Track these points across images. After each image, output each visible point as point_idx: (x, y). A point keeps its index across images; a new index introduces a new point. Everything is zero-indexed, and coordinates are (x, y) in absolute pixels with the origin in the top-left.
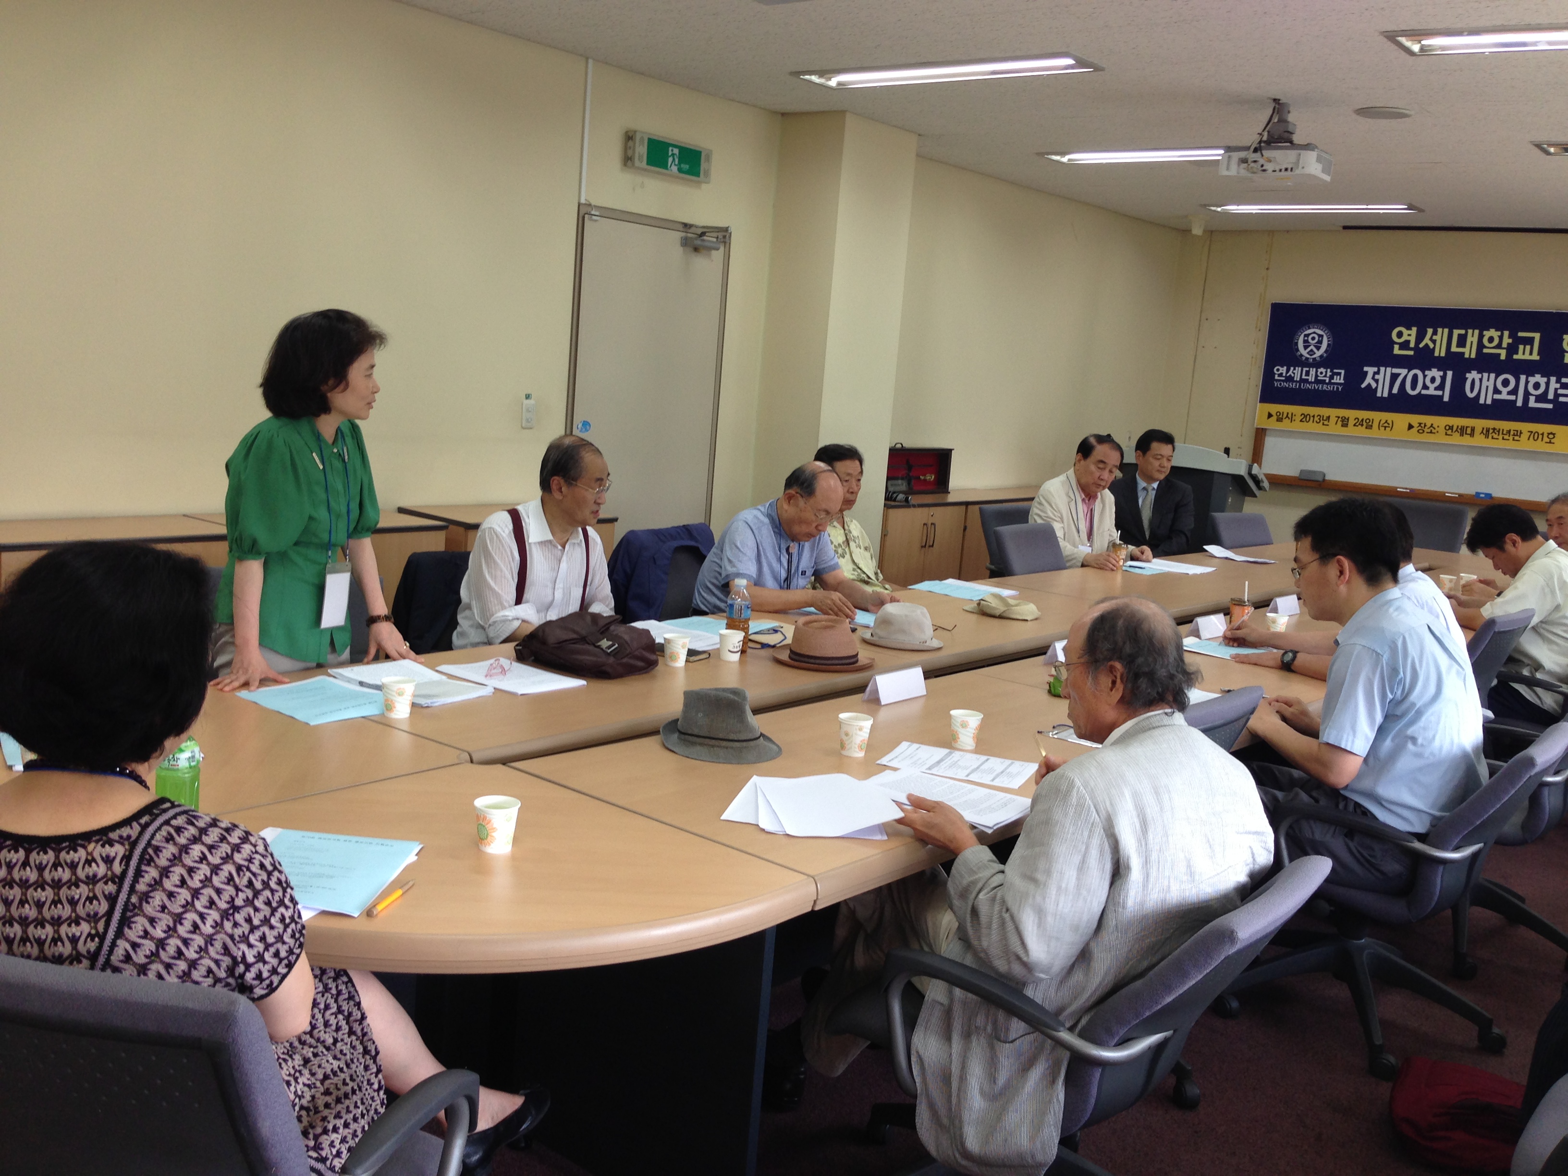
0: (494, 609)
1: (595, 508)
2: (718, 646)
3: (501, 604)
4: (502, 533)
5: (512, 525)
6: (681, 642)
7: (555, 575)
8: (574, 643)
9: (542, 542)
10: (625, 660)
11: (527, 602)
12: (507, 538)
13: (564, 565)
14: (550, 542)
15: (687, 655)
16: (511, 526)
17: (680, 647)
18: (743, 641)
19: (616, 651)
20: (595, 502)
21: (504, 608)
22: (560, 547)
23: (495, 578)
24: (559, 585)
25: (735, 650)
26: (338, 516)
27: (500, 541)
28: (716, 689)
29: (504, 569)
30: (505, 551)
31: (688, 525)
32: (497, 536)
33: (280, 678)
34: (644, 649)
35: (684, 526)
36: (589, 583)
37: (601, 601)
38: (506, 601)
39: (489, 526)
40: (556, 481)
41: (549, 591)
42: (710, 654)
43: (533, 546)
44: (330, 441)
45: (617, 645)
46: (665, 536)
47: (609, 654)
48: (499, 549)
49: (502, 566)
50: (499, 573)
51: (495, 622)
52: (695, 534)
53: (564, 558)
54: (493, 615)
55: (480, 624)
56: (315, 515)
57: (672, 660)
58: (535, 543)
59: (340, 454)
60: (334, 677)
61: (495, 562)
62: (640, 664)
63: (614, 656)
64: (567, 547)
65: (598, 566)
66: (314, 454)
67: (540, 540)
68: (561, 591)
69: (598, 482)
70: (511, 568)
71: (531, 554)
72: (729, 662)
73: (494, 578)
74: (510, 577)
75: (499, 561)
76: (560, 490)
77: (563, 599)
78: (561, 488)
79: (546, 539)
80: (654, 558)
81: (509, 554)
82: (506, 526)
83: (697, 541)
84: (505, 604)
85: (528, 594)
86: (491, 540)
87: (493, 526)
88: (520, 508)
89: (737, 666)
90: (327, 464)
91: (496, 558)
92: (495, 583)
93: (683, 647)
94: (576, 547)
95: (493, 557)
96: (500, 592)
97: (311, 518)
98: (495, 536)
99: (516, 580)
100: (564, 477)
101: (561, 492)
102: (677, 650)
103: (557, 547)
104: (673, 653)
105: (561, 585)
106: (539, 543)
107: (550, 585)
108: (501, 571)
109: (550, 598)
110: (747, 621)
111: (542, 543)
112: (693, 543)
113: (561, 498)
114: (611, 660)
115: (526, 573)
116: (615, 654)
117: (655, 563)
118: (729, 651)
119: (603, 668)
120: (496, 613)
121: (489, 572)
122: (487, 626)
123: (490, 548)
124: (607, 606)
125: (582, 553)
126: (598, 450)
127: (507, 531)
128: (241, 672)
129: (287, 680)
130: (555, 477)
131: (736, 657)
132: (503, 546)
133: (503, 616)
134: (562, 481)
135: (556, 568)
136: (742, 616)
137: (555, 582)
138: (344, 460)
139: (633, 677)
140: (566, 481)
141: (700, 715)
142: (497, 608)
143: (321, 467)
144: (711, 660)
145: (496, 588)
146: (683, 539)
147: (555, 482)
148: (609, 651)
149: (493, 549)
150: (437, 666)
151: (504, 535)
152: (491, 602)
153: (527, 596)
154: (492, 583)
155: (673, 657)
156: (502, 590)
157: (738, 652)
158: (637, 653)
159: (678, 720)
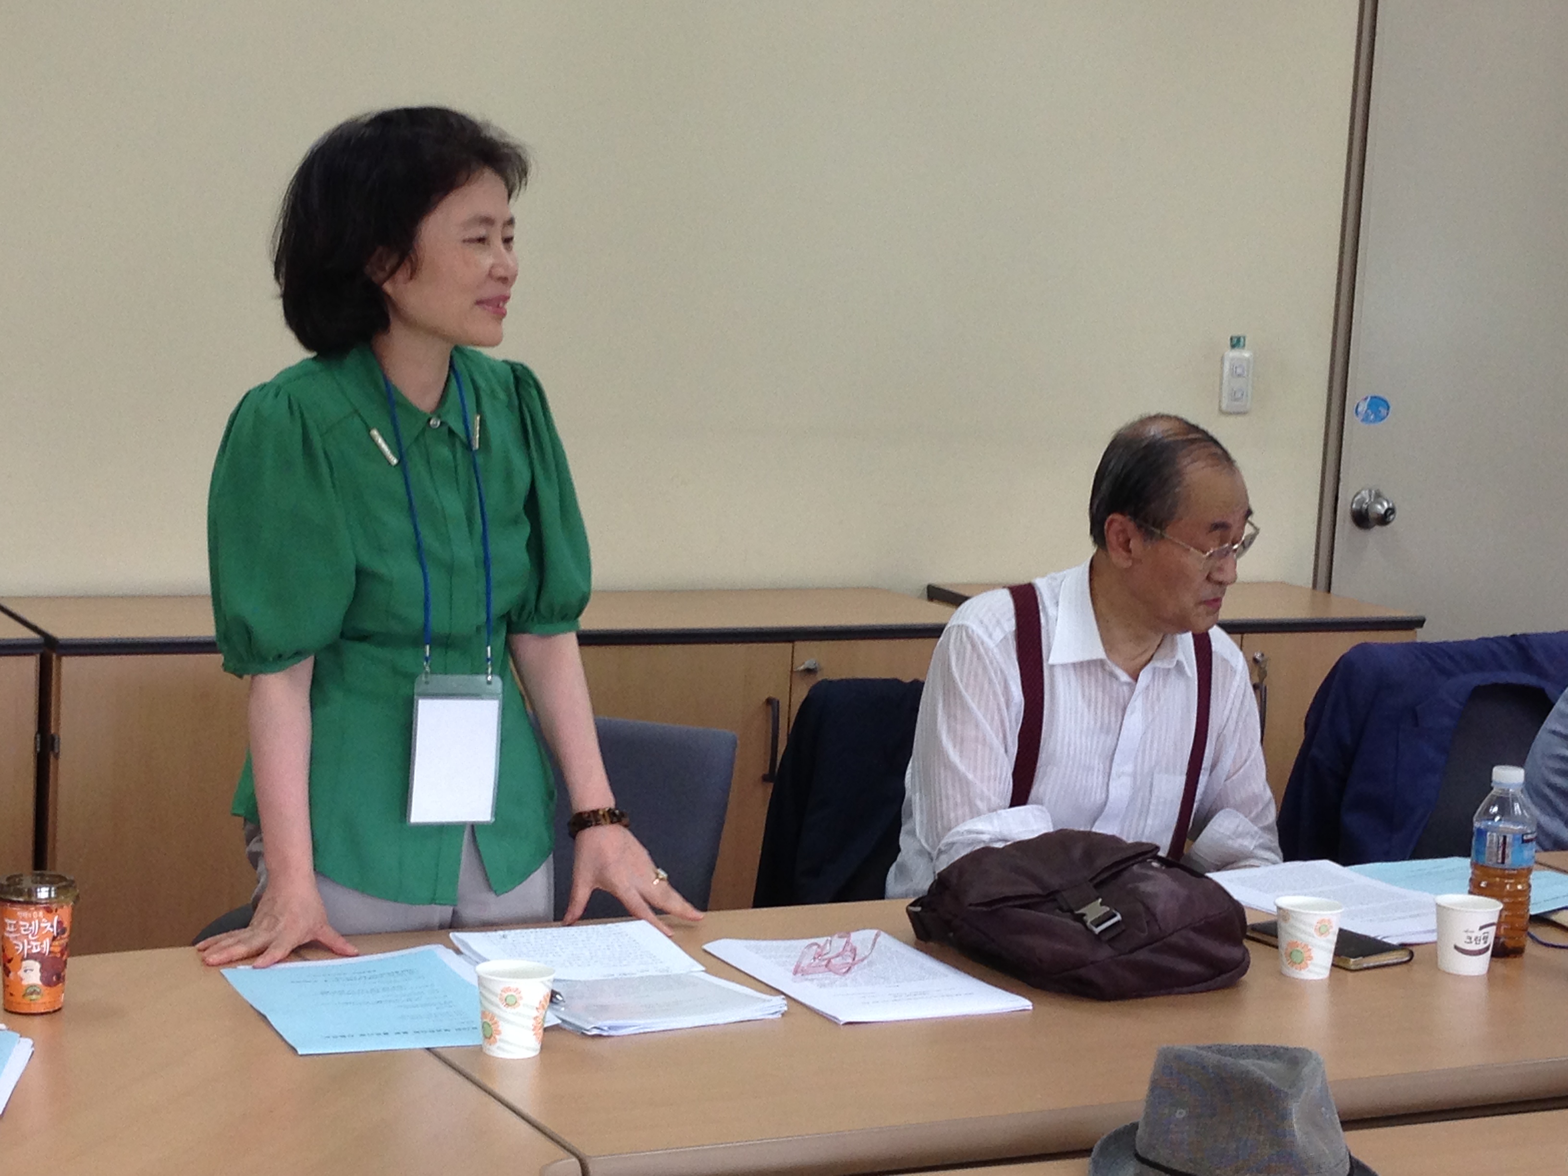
0: (952, 815)
2: (1432, 938)
3: (971, 805)
4: (986, 639)
6: (1314, 918)
7: (1110, 741)
8: (1026, 906)
9: (1081, 664)
10: (1142, 955)
11: (1039, 802)
12: (996, 650)
13: (1134, 721)
14: (1102, 663)
15: (1338, 951)
16: (1010, 625)
17: (1312, 931)
18: (1498, 925)
19: (1115, 931)
21: (975, 813)
22: (1124, 677)
24: (1123, 767)
25: (1473, 947)
27: (979, 657)
28: (1221, 1050)
30: (990, 681)
31: (1525, 636)
32: (974, 646)
33: (339, 943)
35: (1513, 636)
36: (1206, 763)
37: (1238, 808)
39: (960, 623)
40: (1117, 521)
41: (1096, 780)
42: (1412, 954)
43: (1059, 675)
45: (1118, 917)
46: (1454, 660)
47: (1100, 938)
48: (976, 675)
49: (980, 716)
51: (953, 844)
52: (1539, 656)
54: (950, 829)
57: (1293, 963)
58: (1064, 666)
59: (451, 432)
60: (458, 952)
61: (965, 707)
62: (1188, 967)
63: (1110, 942)
65: (1231, 725)
66: (375, 433)
68: (1127, 781)
72: (1458, 977)
73: (960, 742)
74: (997, 743)
75: (973, 705)
77: (1132, 799)
80: (1414, 711)
81: (999, 690)
82: (998, 622)
83: (1541, 673)
84: (979, 803)
86: (961, 656)
87: (967, 623)
88: (1042, 585)
89: (1482, 989)
93: (1322, 931)
95: (961, 697)
96: (970, 776)
99: (1014, 750)
102: (1308, 939)
103: (1116, 678)
104: (1297, 944)
105: (1129, 768)
106: (1074, 665)
107: (1098, 764)
109: (1099, 797)
110: (1523, 874)
111: (1083, 667)
112: (1528, 679)
114: (1104, 953)
116: (1113, 936)
117: (1415, 722)
118: (1456, 948)
119: (1082, 971)
120: (957, 825)
121: (949, 727)
122: (935, 853)
123: (956, 675)
124: (1254, 821)
127: (998, 635)
129: (350, 949)
131: (1479, 965)
132: (985, 668)
133: (970, 832)
135: (1115, 726)
136: (1508, 861)
141: (1181, 1114)
142: (960, 812)
144: (1414, 966)
145: (962, 767)
146: (1503, 668)
148: (1097, 930)
151: (991, 644)
153: (1039, 788)
154: (953, 754)
155: (1298, 956)
157: (1484, 951)
158: (1175, 939)
159: (1135, 1126)
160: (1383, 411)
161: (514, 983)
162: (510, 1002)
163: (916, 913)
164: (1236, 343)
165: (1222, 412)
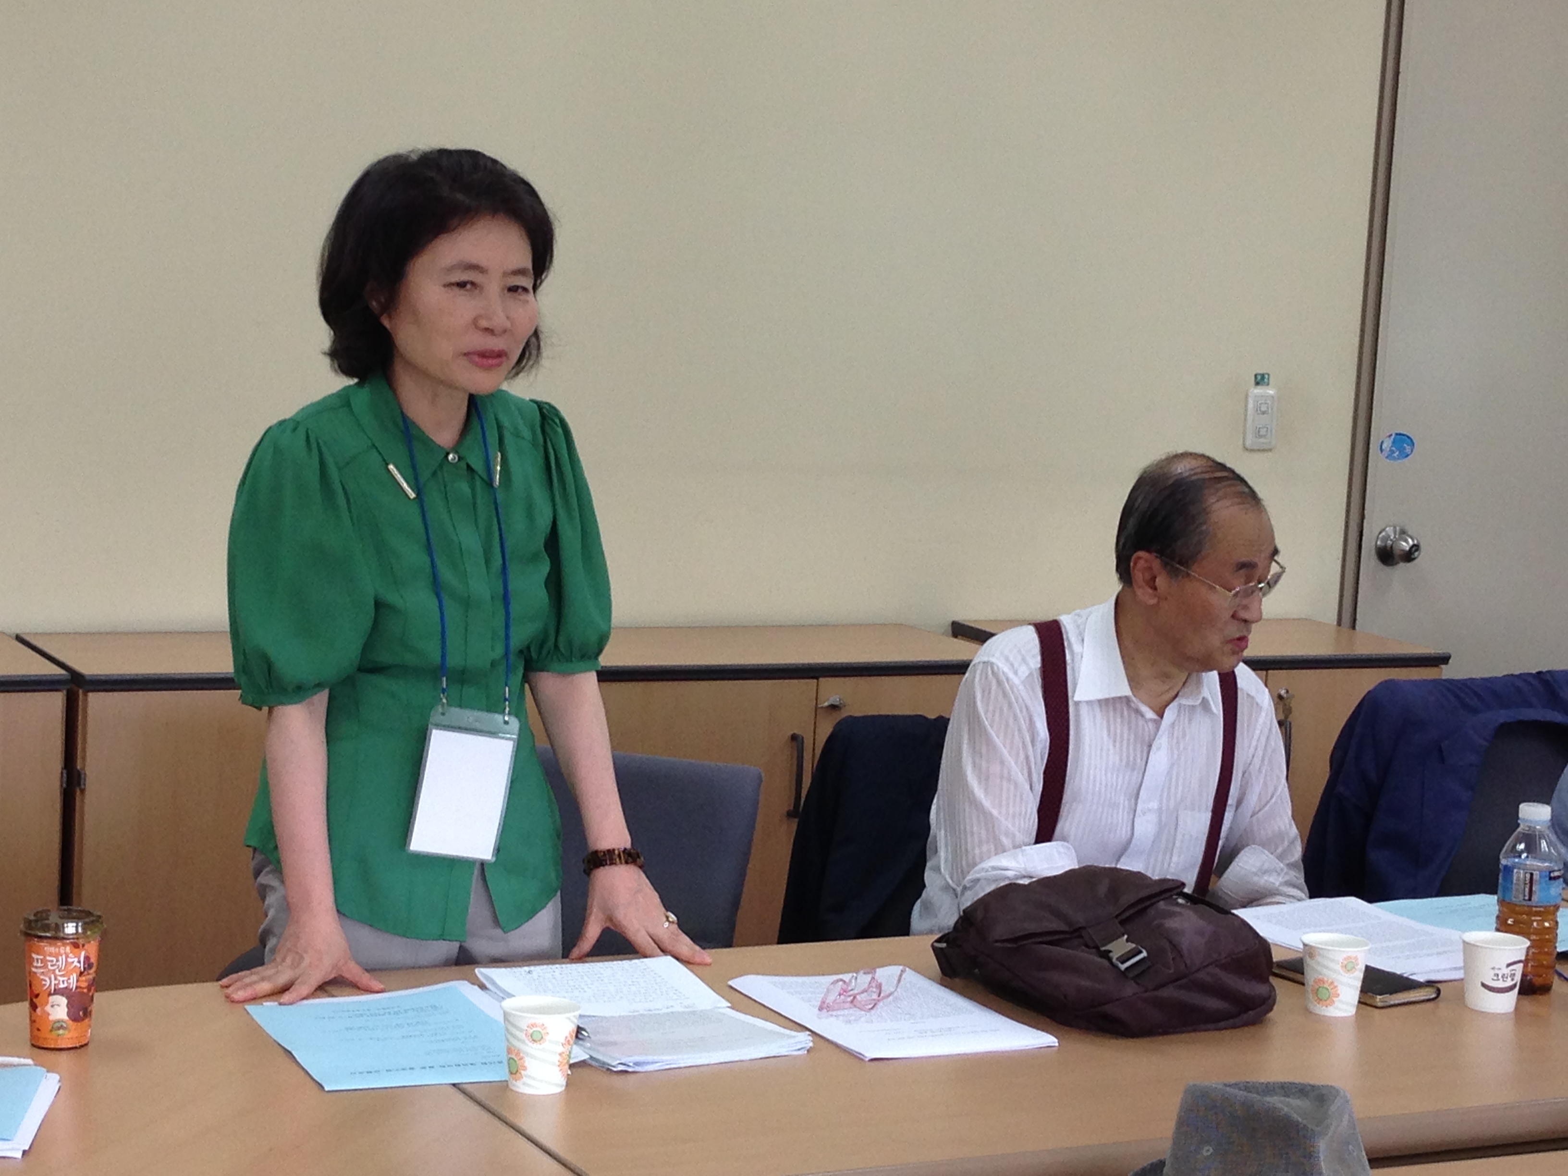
0: (977, 851)
1: (1234, 630)
4: (1011, 675)
6: (1340, 955)
7: (1135, 777)
8: (1052, 943)
10: (1168, 992)
12: (1021, 687)
13: (1160, 758)
14: (1127, 698)
16: (1035, 661)
17: (1338, 967)
18: (1526, 962)
19: (1140, 969)
21: (1000, 849)
22: (1150, 714)
23: (987, 779)
24: (1149, 802)
25: (1500, 984)
27: (1005, 695)
28: (1248, 1087)
29: (1010, 761)
30: (1016, 718)
31: (1551, 673)
32: (999, 683)
33: (365, 979)
34: (1224, 967)
35: (1539, 673)
36: (1232, 801)
39: (985, 659)
40: (1143, 559)
41: (1121, 817)
42: (1439, 991)
43: (1084, 710)
45: (1144, 954)
46: (1479, 697)
47: (1124, 973)
49: (1005, 752)
50: (996, 769)
52: (1564, 694)
53: (1162, 741)
54: (975, 865)
57: (1320, 1000)
58: (1089, 703)
61: (989, 742)
62: (1213, 1004)
63: (1136, 978)
65: (1257, 762)
67: (1101, 696)
68: (1153, 818)
70: (1027, 758)
72: (1485, 1015)
73: (985, 778)
74: (1021, 779)
75: (998, 741)
76: (1151, 583)
78: (1154, 578)
79: (1113, 695)
80: (1440, 750)
81: (1024, 727)
82: (1024, 659)
86: (986, 691)
87: (993, 660)
88: (1067, 622)
89: (1509, 1026)
92: (986, 791)
93: (1348, 968)
94: (1199, 715)
96: (995, 812)
98: (994, 682)
99: (1039, 787)
101: (1155, 589)
102: (1334, 976)
104: (1322, 981)
106: (1099, 701)
107: (1123, 801)
108: (1002, 763)
109: (1123, 833)
110: (1550, 911)
111: (1106, 704)
112: (1553, 716)
114: (1130, 989)
116: (1139, 972)
117: (1442, 760)
118: (1483, 985)
119: (1109, 1008)
120: (982, 860)
122: (959, 889)
124: (1280, 858)
125: (1214, 733)
127: (1024, 671)
128: (289, 960)
129: (376, 985)
130: (1141, 554)
131: (1506, 1003)
132: (1010, 706)
133: (994, 868)
134: (1156, 564)
136: (1535, 898)
141: (1207, 1151)
142: (985, 848)
144: (1441, 1004)
145: (987, 803)
146: (1531, 706)
147: (1142, 564)
148: (1123, 967)
149: (986, 712)
151: (1016, 680)
152: (972, 834)
153: (1063, 825)
154: (979, 792)
157: (1511, 988)
158: (1202, 975)
160: (1408, 449)
161: (540, 1019)
162: (537, 1038)
163: (941, 949)
164: (1260, 380)
165: (1246, 449)
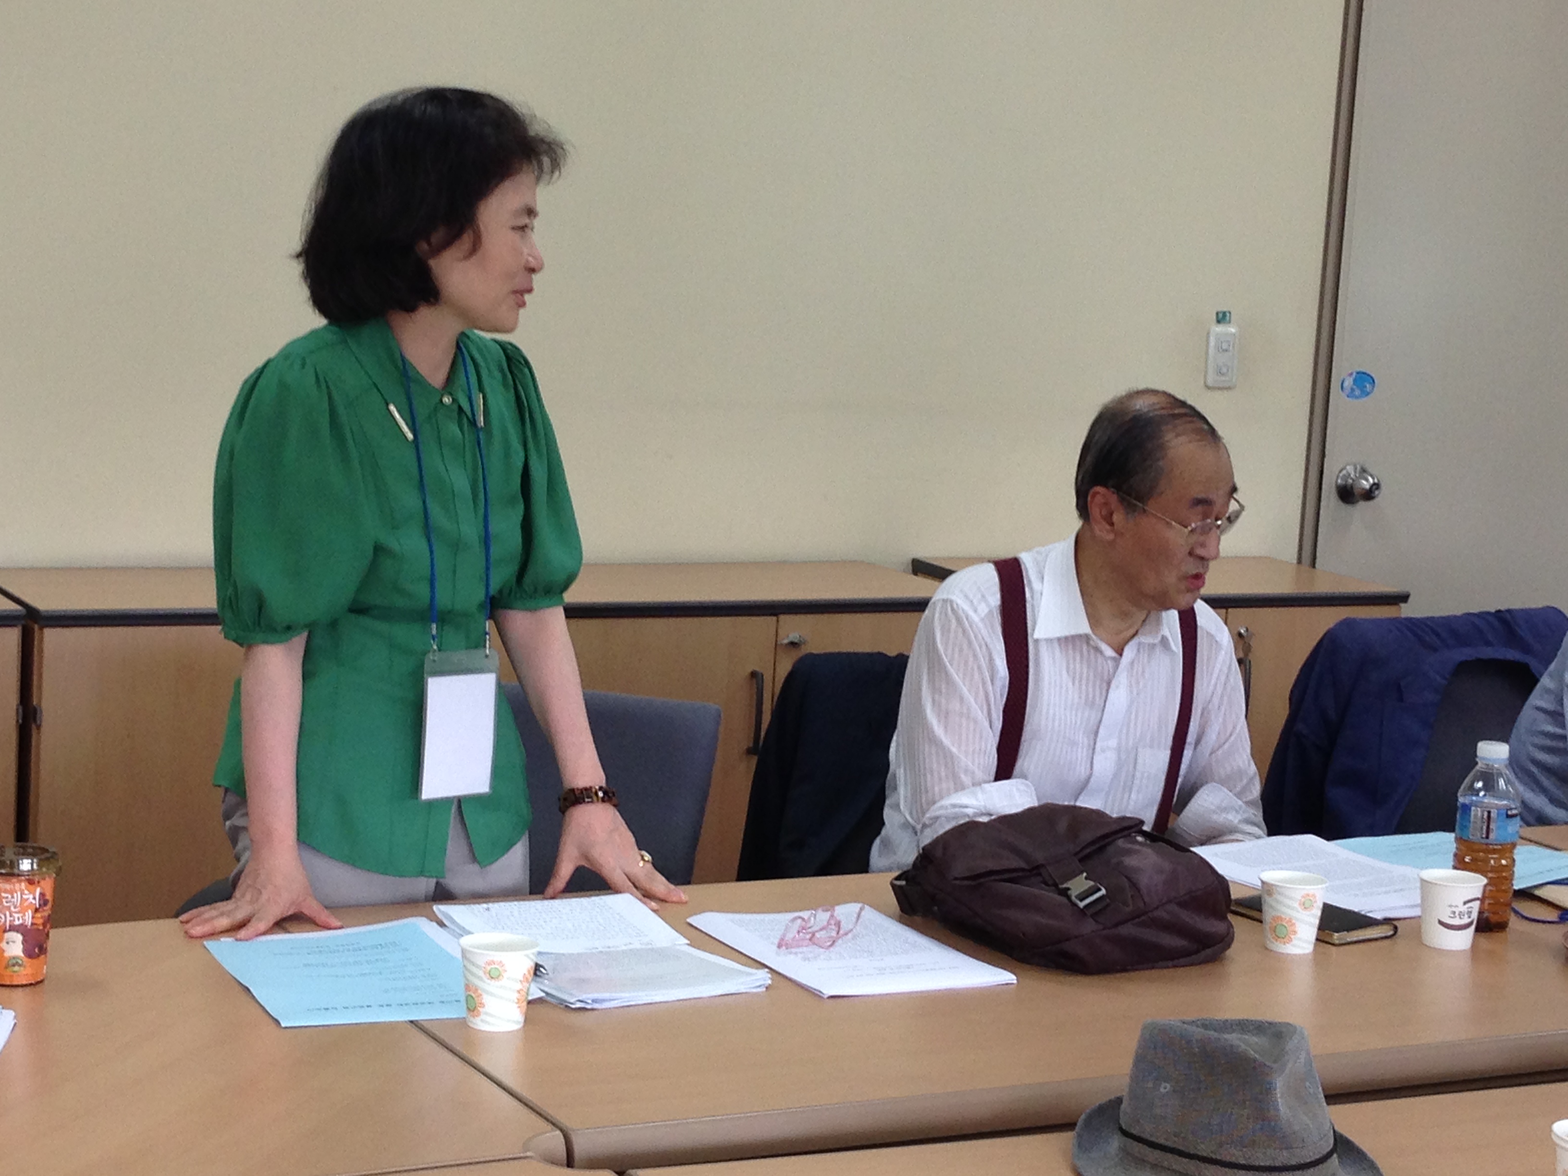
2: (1416, 912)
3: (955, 777)
4: (971, 613)
5: (998, 596)
6: (1299, 892)
7: (1094, 716)
8: (1010, 881)
9: (1066, 638)
10: (1127, 930)
12: (981, 625)
14: (1087, 637)
15: (1321, 928)
16: (995, 599)
17: (1296, 905)
18: (1482, 900)
19: (1099, 907)
20: (1191, 554)
21: (960, 787)
22: (1109, 652)
24: (1108, 741)
25: (1457, 922)
26: (456, 546)
27: (964, 631)
28: (1206, 1025)
30: (975, 656)
31: (1509, 611)
34: (1183, 905)
35: (1498, 612)
36: (1191, 738)
38: (966, 771)
39: (945, 597)
41: (1082, 754)
42: (1396, 928)
43: (1044, 649)
44: (437, 379)
45: (1103, 891)
46: (1438, 635)
47: (1083, 911)
48: (961, 650)
49: (965, 690)
52: (1524, 632)
54: (934, 803)
55: (909, 823)
56: (392, 543)
57: (1278, 938)
58: (1049, 641)
59: (460, 409)
60: (441, 925)
62: (1173, 941)
63: (1094, 916)
64: (1129, 652)
65: (1216, 701)
66: (392, 408)
68: (1112, 756)
69: (1200, 508)
71: (1037, 664)
72: (1440, 952)
73: (945, 716)
74: (982, 717)
75: (957, 678)
78: (1111, 514)
79: (1073, 632)
80: (1399, 688)
83: (1525, 649)
85: (1026, 760)
86: (946, 630)
87: (954, 598)
88: (1027, 560)
89: (1465, 963)
90: (426, 431)
91: (952, 670)
93: (1306, 905)
96: (954, 750)
97: (379, 550)
98: (954, 621)
99: (998, 724)
100: (1118, 488)
101: (1112, 524)
102: (1292, 913)
104: (1280, 918)
105: (1113, 743)
107: (1082, 739)
108: (962, 699)
110: (1507, 849)
111: (1068, 642)
112: (1512, 655)
113: (1111, 537)
114: (1089, 927)
115: (1024, 708)
116: (1096, 910)
117: (1401, 699)
118: (1441, 923)
119: (1067, 946)
120: (942, 798)
124: (1239, 795)
126: (1212, 431)
127: (983, 609)
130: (1099, 489)
131: (1462, 940)
132: (970, 643)
133: (954, 806)
134: (1113, 499)
135: (1099, 701)
137: (1096, 733)
138: (473, 423)
139: (1154, 973)
140: (1122, 500)
141: (1165, 1088)
142: (944, 785)
143: (410, 436)
144: (1398, 940)
145: (946, 741)
146: (1488, 643)
147: (1099, 499)
148: (1082, 905)
149: (946, 650)
150: (691, 915)
151: (975, 618)
155: (1283, 931)
156: (960, 746)
157: (1467, 926)
158: (1161, 914)
159: (1119, 1101)
160: (1369, 387)
161: (498, 956)
162: (494, 975)
163: (900, 887)
164: (1222, 318)
165: (1208, 387)
